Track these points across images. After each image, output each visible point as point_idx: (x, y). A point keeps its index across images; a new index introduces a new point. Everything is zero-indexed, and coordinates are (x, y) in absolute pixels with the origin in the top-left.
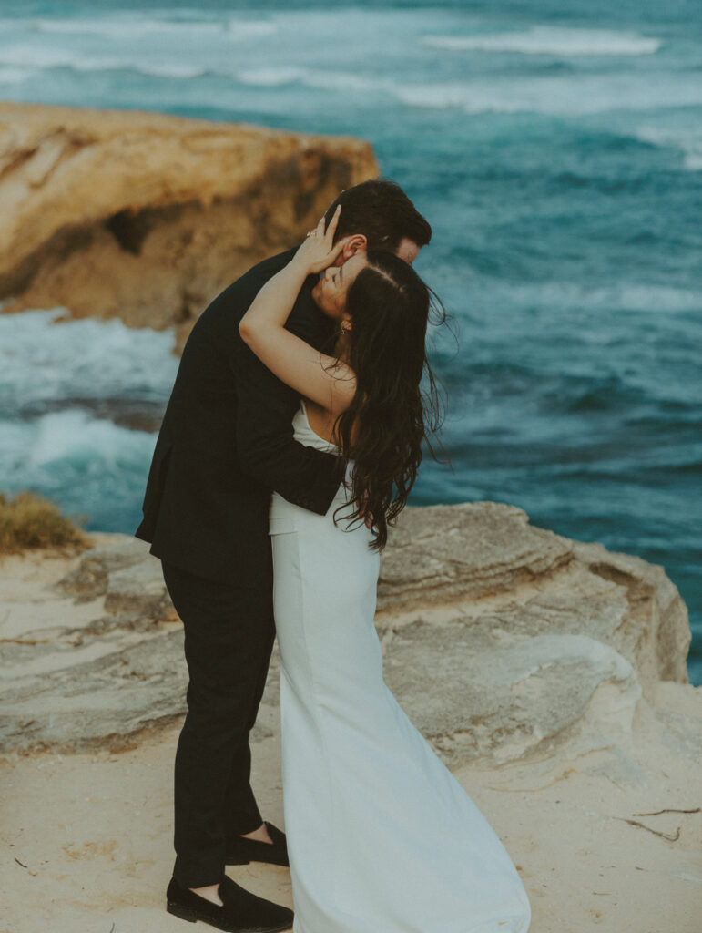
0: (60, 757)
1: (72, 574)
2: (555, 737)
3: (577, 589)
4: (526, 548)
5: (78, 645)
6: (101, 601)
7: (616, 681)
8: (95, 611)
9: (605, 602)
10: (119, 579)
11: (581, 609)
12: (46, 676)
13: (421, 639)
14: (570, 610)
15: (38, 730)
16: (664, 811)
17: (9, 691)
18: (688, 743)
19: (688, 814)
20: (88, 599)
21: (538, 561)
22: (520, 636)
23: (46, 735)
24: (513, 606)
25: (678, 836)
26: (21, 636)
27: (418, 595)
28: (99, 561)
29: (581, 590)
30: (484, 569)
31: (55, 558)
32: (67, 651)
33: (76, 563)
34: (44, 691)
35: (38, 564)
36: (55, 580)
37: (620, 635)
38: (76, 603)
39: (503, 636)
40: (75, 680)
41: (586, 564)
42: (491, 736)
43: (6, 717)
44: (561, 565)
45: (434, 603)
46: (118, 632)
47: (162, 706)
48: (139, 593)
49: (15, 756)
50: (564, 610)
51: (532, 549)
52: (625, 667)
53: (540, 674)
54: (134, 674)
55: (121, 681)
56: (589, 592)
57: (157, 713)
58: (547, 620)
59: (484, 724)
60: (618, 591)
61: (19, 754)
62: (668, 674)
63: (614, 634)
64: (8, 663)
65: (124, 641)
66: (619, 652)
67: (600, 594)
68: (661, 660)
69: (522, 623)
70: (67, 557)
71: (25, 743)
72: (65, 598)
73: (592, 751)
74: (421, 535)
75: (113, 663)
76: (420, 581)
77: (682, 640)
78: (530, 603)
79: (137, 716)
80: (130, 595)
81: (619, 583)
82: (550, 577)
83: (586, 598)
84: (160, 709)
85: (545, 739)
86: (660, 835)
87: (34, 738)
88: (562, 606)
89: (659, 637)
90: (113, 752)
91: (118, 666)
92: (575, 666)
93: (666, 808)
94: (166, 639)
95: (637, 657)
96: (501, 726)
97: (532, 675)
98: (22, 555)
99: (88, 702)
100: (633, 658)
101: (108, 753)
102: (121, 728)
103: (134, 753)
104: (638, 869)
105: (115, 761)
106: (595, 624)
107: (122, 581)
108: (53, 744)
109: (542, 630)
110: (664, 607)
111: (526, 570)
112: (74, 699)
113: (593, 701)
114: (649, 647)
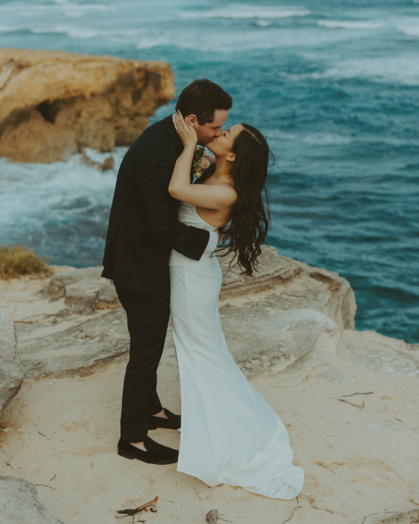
0: (55, 380)
1: (46, 287)
2: (301, 360)
3: (304, 286)
4: (279, 267)
5: (55, 323)
6: (63, 300)
7: (328, 331)
8: (60, 305)
9: (319, 292)
10: (71, 289)
11: (308, 296)
12: (41, 339)
13: (230, 313)
14: (302, 296)
15: (42, 367)
16: (355, 394)
17: (25, 348)
18: (363, 360)
19: (367, 395)
20: (56, 299)
21: (285, 273)
22: (279, 311)
23: (48, 369)
24: (274, 296)
25: (363, 406)
26: (23, 320)
27: (227, 292)
28: (60, 280)
29: (306, 286)
30: (259, 278)
31: (36, 279)
32: (49, 326)
33: (48, 281)
34: (43, 347)
35: (27, 282)
36: (37, 291)
37: (327, 308)
38: (50, 302)
39: (271, 311)
40: (57, 341)
41: (308, 273)
42: (270, 361)
43: (26, 361)
44: (296, 274)
45: (235, 295)
46: (74, 316)
47: (104, 352)
48: (82, 295)
49: (32, 380)
50: (299, 296)
51: (282, 267)
52: (332, 324)
53: (291, 329)
54: (86, 336)
55: (81, 341)
56: (310, 287)
57: (103, 356)
58: (292, 302)
59: (266, 355)
60: (324, 286)
61: (34, 379)
62: (347, 326)
63: (324, 308)
65: (78, 320)
66: (328, 316)
67: (315, 288)
68: (344, 319)
69: (279, 304)
70: (42, 278)
71: (37, 374)
72: (44, 299)
73: (319, 366)
74: (226, 262)
75: (75, 331)
76: (227, 285)
78: (282, 294)
79: (93, 358)
80: (78, 296)
81: (325, 282)
82: (291, 280)
83: (309, 290)
84: (104, 354)
85: (296, 361)
86: (355, 406)
87: (41, 371)
88: (298, 295)
89: (342, 308)
90: (82, 376)
91: (77, 333)
92: (308, 324)
93: (356, 392)
94: (100, 318)
95: (336, 318)
96: (274, 355)
97: (287, 330)
98: (19, 278)
99: (66, 351)
100: (334, 319)
101: (79, 376)
102: (85, 364)
103: (92, 376)
104: (347, 423)
105: (83, 380)
106: (315, 303)
107: (73, 289)
108: (51, 373)
109: (289, 307)
110: (345, 293)
111: (279, 277)
112: (60, 350)
113: (317, 341)
114: (340, 313)
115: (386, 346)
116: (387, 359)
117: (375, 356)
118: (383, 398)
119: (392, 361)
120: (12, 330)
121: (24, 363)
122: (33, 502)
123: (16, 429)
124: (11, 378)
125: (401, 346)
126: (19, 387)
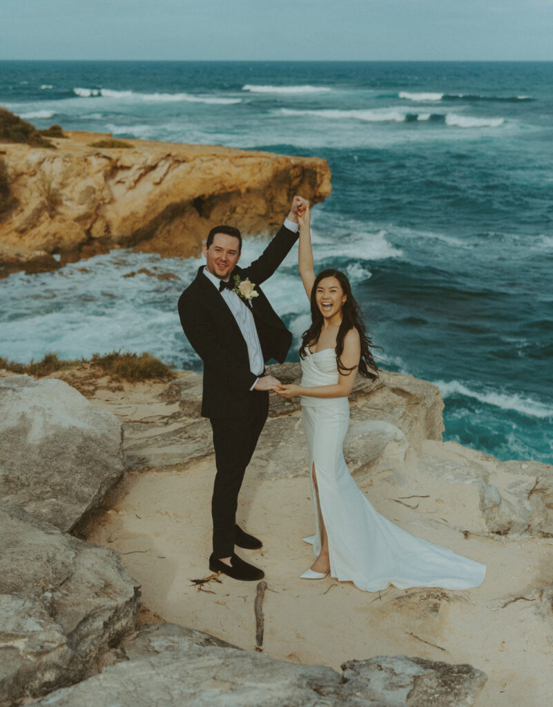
0: (156, 473)
1: (165, 391)
2: (367, 465)
3: (385, 400)
4: (362, 382)
5: (166, 424)
6: (178, 403)
7: (396, 441)
8: (175, 408)
9: (396, 406)
10: (185, 394)
11: (385, 409)
12: (151, 438)
14: (380, 409)
15: (147, 461)
16: (413, 496)
17: (135, 445)
18: (429, 467)
19: (423, 498)
20: (172, 403)
21: (367, 387)
22: (357, 421)
23: (150, 463)
24: (356, 408)
25: (417, 506)
26: (142, 419)
28: (178, 385)
29: (387, 400)
31: (160, 383)
32: (161, 426)
33: (167, 385)
34: (150, 445)
35: (151, 386)
36: (158, 394)
37: (402, 420)
38: (167, 404)
40: (164, 440)
41: (389, 388)
43: (134, 456)
44: (378, 389)
46: (184, 418)
48: (194, 400)
49: (137, 472)
51: (364, 382)
52: (400, 434)
53: (363, 438)
55: (183, 440)
56: (390, 401)
57: (196, 455)
58: (369, 414)
60: (403, 400)
61: (139, 472)
62: (431, 436)
63: (398, 420)
64: (136, 432)
65: (186, 422)
66: (400, 428)
67: (395, 402)
68: (427, 429)
69: (358, 415)
70: (164, 382)
71: (141, 468)
72: (162, 402)
73: (384, 471)
75: (181, 432)
77: (438, 421)
78: (363, 406)
79: (188, 456)
80: (191, 401)
81: (404, 397)
82: (373, 394)
83: (388, 404)
85: (363, 466)
86: (409, 506)
87: (145, 465)
88: (377, 408)
90: (178, 471)
91: (182, 434)
92: (378, 434)
93: (415, 495)
95: (410, 430)
97: (359, 438)
98: (144, 382)
99: (168, 450)
100: (407, 430)
101: (176, 471)
102: (181, 461)
104: (396, 520)
105: (179, 475)
106: (390, 415)
107: (187, 394)
108: (153, 468)
109: (366, 418)
110: (430, 406)
111: (361, 391)
112: (162, 449)
113: (386, 449)
114: (419, 425)
115: (461, 456)
116: (450, 468)
117: (441, 465)
118: (437, 501)
119: (455, 469)
120: (120, 430)
121: (130, 458)
122: (115, 565)
123: (118, 512)
124: (114, 470)
125: (477, 457)
126: (120, 478)
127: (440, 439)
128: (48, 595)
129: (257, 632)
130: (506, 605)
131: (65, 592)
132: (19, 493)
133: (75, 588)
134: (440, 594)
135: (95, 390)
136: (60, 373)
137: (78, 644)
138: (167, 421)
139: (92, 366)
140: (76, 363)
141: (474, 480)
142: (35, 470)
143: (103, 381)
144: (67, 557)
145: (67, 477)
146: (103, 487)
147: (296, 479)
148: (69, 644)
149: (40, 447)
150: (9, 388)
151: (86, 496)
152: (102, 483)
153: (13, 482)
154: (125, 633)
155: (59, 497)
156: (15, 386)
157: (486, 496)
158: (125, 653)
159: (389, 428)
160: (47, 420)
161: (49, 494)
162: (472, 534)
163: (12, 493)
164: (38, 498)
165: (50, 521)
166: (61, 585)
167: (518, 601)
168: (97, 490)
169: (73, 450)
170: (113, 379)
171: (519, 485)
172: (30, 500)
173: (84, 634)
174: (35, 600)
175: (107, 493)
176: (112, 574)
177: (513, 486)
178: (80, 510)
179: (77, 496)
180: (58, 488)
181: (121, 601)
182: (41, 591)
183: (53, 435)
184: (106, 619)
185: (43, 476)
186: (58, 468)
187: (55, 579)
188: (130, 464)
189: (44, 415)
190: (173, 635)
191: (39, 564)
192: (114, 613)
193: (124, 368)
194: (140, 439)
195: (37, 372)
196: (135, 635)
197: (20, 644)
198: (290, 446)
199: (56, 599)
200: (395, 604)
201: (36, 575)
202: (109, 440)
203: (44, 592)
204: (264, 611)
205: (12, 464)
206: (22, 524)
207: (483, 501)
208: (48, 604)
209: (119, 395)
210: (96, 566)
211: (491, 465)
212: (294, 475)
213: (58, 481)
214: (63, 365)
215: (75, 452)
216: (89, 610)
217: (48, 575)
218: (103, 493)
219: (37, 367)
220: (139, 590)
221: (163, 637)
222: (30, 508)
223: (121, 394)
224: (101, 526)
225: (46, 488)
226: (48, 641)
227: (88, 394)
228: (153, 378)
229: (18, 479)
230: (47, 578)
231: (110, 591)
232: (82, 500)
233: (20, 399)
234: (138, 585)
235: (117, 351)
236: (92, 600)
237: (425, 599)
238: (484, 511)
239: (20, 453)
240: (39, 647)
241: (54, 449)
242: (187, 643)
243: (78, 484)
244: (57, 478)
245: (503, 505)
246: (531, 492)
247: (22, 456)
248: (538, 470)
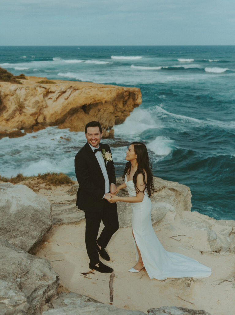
0: (66, 226)
1: (70, 190)
2: (158, 222)
3: (166, 193)
5: (70, 204)
6: (75, 195)
7: (171, 211)
8: (74, 197)
9: (171, 196)
11: (166, 197)
12: (64, 210)
14: (164, 197)
15: (62, 221)
16: (178, 236)
17: (57, 213)
18: (185, 223)
19: (183, 236)
20: (72, 195)
21: (158, 188)
22: (154, 203)
24: (153, 197)
25: (180, 240)
26: (59, 202)
31: (67, 186)
32: (68, 205)
33: (71, 187)
34: (63, 213)
35: (64, 187)
36: (67, 191)
37: (173, 202)
38: (71, 195)
40: (69, 211)
41: (168, 188)
44: (163, 188)
49: (57, 226)
51: (157, 185)
52: (173, 208)
55: (78, 211)
56: (168, 194)
58: (159, 199)
62: (186, 209)
64: (57, 207)
66: (172, 206)
67: (170, 194)
68: (184, 206)
69: (154, 200)
70: (69, 186)
71: (59, 223)
72: (68, 195)
73: (166, 224)
78: (156, 196)
81: (174, 192)
82: (160, 191)
85: (156, 222)
86: (177, 240)
88: (162, 197)
89: (184, 202)
90: (76, 225)
92: (163, 208)
95: (177, 206)
97: (155, 210)
98: (60, 186)
100: (175, 207)
102: (77, 220)
103: (80, 225)
104: (171, 246)
106: (168, 200)
108: (65, 223)
109: (158, 201)
110: (185, 196)
112: (68, 215)
113: (166, 215)
114: (181, 204)
115: (199, 218)
116: (195, 223)
117: (190, 222)
118: (189, 237)
119: (197, 224)
120: (50, 207)
121: (55, 219)
122: (48, 266)
123: (49, 243)
124: (48, 224)
125: (206, 218)
126: (50, 228)
127: (190, 211)
128: (19, 280)
129: (110, 296)
130: (219, 284)
131: (26, 278)
132: (6, 234)
133: (31, 277)
134: (190, 279)
135: (39, 189)
136: (24, 182)
137: (32, 301)
138: (71, 203)
139: (38, 179)
140: (31, 178)
141: (205, 228)
142: (13, 224)
143: (43, 185)
144: (27, 263)
145: (27, 227)
146: (43, 232)
147: (127, 228)
148: (28, 302)
149: (15, 214)
150: (2, 189)
151: (35, 236)
152: (42, 230)
153: (3, 230)
154: (52, 297)
155: (23, 236)
156: (4, 187)
157: (210, 235)
158: (52, 305)
159: (168, 206)
160: (18, 202)
161: (19, 235)
162: (204, 252)
163: (3, 235)
164: (14, 237)
165: (19, 247)
166: (24, 275)
167: (225, 282)
168: (40, 233)
169: (30, 216)
170: (47, 185)
171: (225, 230)
172: (11, 238)
173: (34, 297)
174: (13, 282)
175: (44, 234)
176: (46, 270)
177: (222, 231)
178: (33, 242)
179: (31, 236)
180: (23, 232)
181: (50, 282)
182: (15, 278)
183: (21, 209)
184: (44, 290)
185: (17, 227)
186: (23, 224)
187: (22, 273)
188: (54, 222)
189: (17, 200)
190: (73, 298)
191: (15, 266)
192: (48, 288)
193: (52, 180)
194: (59, 211)
195: (14, 181)
196: (56, 297)
197: (6, 301)
198: (125, 213)
199: (22, 281)
200: (171, 283)
201: (13, 271)
202: (45, 211)
203: (17, 278)
204: (113, 287)
205: (3, 222)
206: (7, 248)
207: (209, 237)
208: (19, 284)
209: (49, 191)
210: (40, 267)
211: (212, 221)
212: (127, 226)
213: (23, 229)
214: (25, 178)
215: (31, 216)
216: (37, 286)
217: (19, 271)
218: (43, 234)
219: (14, 179)
220: (58, 277)
221: (69, 298)
222: (11, 241)
223: (51, 191)
224: (42, 249)
225: (17, 232)
226: (19, 300)
227: (36, 191)
228: (65, 184)
229: (6, 229)
230: (18, 272)
231: (46, 278)
232: (33, 238)
233: (7, 193)
234: (58, 275)
235: (49, 172)
236: (38, 282)
237: (184, 281)
238: (209, 242)
239: (6, 217)
240: (14, 303)
241: (21, 215)
242: (80, 301)
243: (32, 231)
244: (23, 228)
245: (218, 239)
246: (230, 234)
247: (7, 218)
248: (233, 224)
